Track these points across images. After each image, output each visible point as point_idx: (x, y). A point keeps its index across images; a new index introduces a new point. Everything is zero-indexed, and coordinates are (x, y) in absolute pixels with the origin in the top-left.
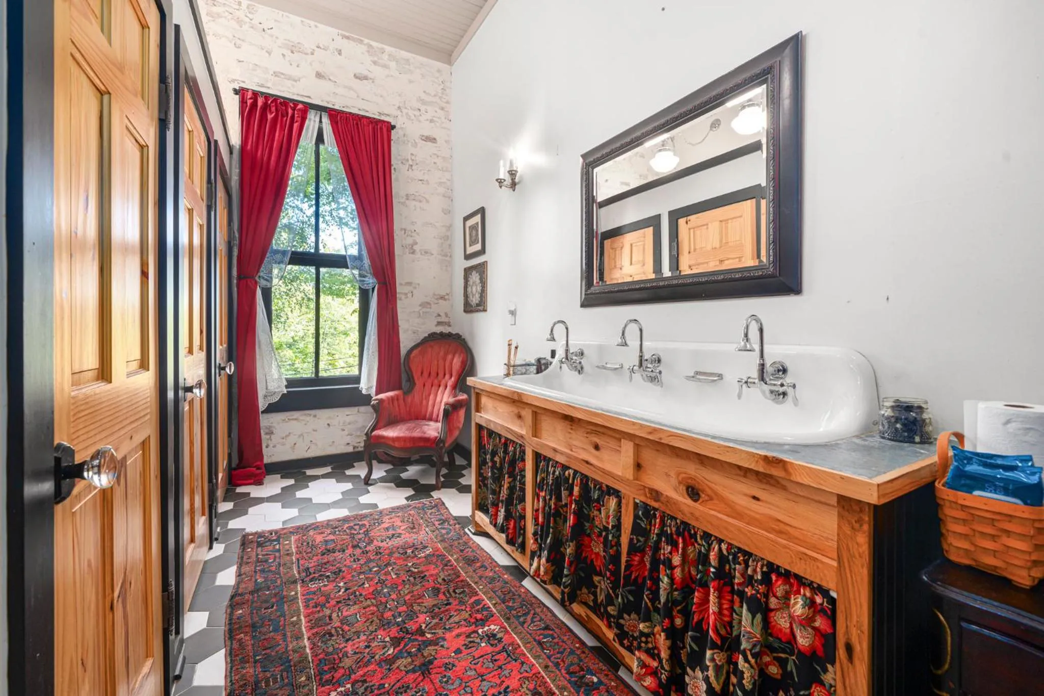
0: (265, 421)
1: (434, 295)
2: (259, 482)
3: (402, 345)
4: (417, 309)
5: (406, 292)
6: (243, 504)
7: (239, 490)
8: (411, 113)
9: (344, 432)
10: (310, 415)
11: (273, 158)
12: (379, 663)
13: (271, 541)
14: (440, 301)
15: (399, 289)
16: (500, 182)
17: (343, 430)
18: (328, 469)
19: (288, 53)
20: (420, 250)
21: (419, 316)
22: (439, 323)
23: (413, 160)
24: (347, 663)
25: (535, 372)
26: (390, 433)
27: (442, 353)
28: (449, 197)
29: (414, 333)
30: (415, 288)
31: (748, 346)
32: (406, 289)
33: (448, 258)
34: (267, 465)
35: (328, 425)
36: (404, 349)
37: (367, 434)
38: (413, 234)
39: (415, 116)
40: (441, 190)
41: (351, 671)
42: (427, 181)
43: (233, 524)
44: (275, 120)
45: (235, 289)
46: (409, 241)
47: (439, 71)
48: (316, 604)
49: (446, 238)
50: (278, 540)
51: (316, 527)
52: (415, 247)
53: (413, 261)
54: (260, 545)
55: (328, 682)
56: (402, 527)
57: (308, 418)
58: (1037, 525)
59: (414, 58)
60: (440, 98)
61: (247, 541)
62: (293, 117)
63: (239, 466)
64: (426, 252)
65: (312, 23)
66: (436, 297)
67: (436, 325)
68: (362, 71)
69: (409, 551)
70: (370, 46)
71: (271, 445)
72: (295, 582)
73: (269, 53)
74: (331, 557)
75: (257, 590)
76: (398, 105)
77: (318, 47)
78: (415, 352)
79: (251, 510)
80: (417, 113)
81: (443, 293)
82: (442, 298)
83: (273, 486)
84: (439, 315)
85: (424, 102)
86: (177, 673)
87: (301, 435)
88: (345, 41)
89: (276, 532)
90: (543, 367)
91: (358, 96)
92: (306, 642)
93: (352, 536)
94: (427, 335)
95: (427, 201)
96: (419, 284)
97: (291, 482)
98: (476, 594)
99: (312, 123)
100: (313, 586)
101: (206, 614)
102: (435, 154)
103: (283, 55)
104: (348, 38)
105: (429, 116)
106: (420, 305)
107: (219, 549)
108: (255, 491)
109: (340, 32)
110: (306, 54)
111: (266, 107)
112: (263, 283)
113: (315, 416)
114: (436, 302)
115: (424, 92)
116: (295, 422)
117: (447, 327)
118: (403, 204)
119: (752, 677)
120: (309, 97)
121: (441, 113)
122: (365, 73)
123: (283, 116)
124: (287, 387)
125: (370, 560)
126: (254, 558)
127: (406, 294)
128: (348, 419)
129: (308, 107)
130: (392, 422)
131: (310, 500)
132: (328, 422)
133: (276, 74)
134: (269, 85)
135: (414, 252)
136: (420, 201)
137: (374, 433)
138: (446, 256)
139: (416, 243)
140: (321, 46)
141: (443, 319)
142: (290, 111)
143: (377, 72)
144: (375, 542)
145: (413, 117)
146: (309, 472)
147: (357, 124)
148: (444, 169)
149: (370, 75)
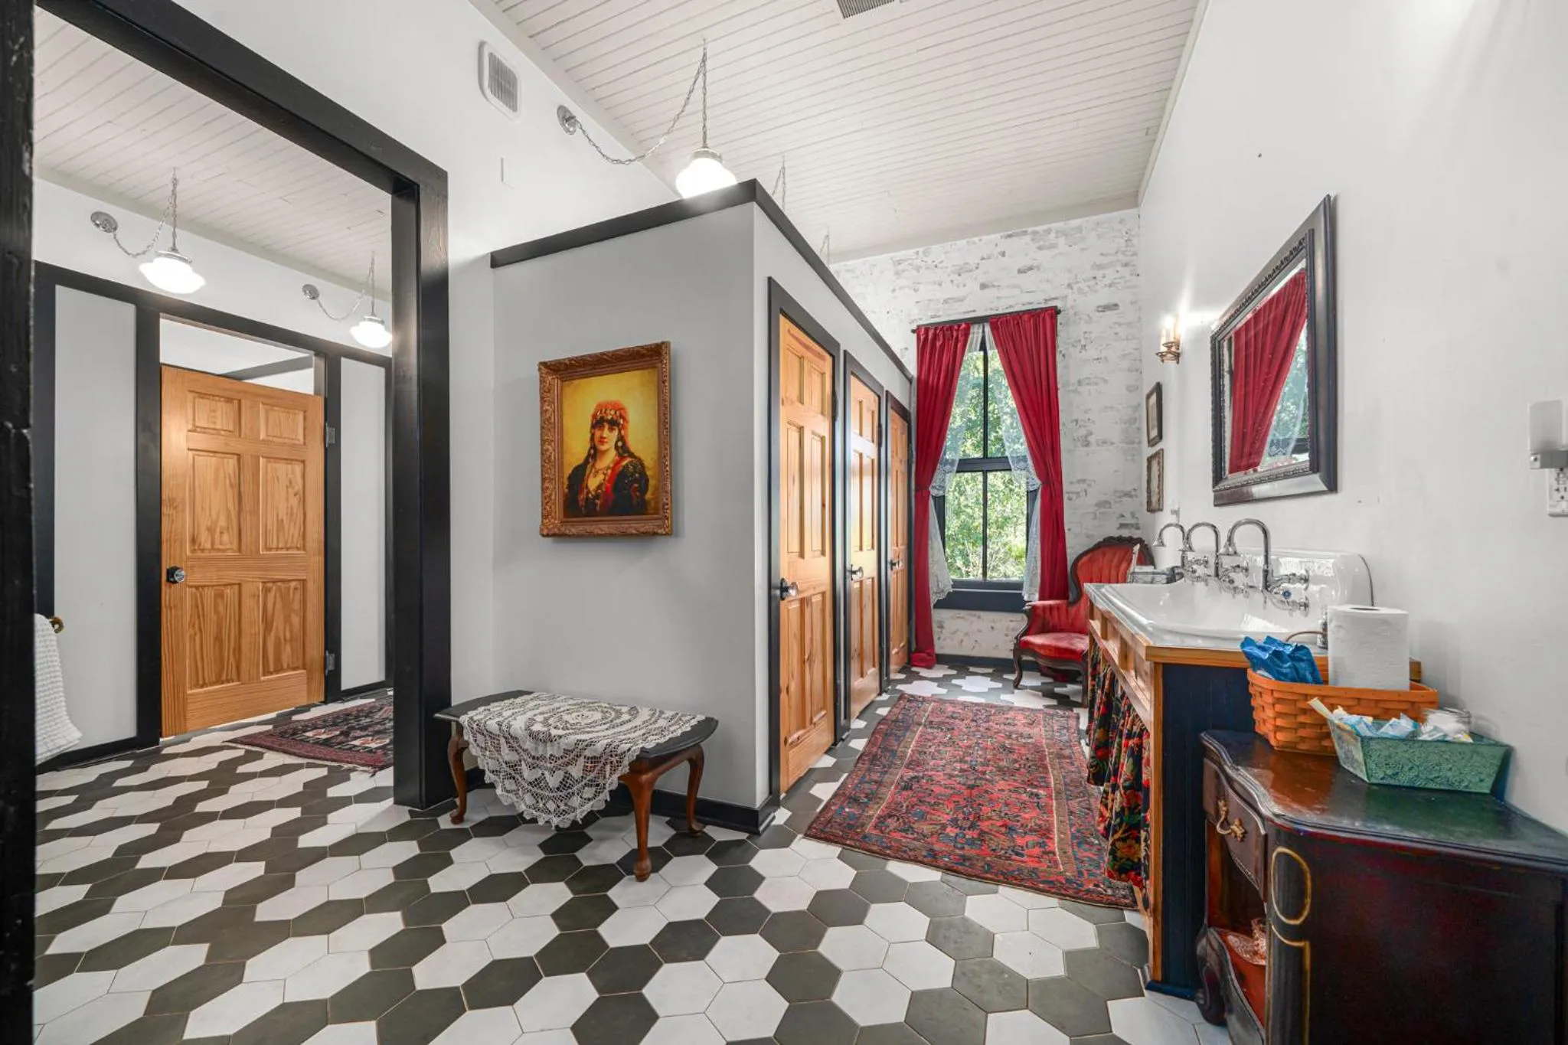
0: (938, 615)
1: (1116, 491)
2: (929, 667)
3: (1069, 551)
4: (1092, 509)
5: (1079, 490)
6: (912, 677)
7: (914, 669)
8: (1083, 285)
9: (1006, 638)
10: (975, 615)
11: (941, 381)
12: (945, 774)
13: (917, 701)
14: (1125, 499)
15: (1066, 487)
16: (1162, 355)
17: (1007, 635)
18: (990, 670)
19: (955, 277)
20: (1097, 441)
21: (1095, 518)
22: (1122, 526)
23: (1086, 338)
24: (928, 767)
25: (1165, 581)
26: (1037, 640)
27: (1115, 561)
28: (1137, 370)
29: (1088, 537)
30: (1089, 486)
31: (1230, 549)
32: (1078, 488)
33: (1136, 446)
34: (938, 656)
35: (992, 628)
36: (1071, 555)
37: (1016, 638)
38: (1087, 424)
39: (1089, 287)
40: (1125, 364)
41: (927, 770)
42: (1106, 358)
43: (899, 687)
44: (942, 345)
45: (913, 500)
46: (1083, 432)
47: (1122, 221)
48: (924, 740)
49: (1134, 420)
50: (922, 702)
51: (952, 703)
52: (1090, 439)
53: (1088, 455)
54: (909, 701)
55: (911, 769)
56: (1021, 719)
57: (973, 619)
58: (1276, 695)
59: (1088, 221)
60: (1124, 253)
61: (902, 696)
62: (957, 337)
63: (918, 651)
64: (1104, 442)
65: (976, 239)
66: (1118, 494)
67: (1118, 529)
68: (1026, 262)
69: (1014, 736)
70: (1035, 233)
71: (942, 638)
72: (920, 725)
73: (940, 285)
74: (951, 721)
75: (897, 721)
76: (1066, 283)
77: (983, 259)
78: (1085, 559)
79: (915, 682)
80: (1092, 283)
81: (1128, 489)
82: (1127, 494)
83: (939, 672)
84: (1123, 516)
85: (1099, 267)
86: (844, 737)
87: (966, 634)
88: (1009, 240)
89: (924, 698)
90: (1177, 577)
91: (1022, 292)
92: (910, 751)
93: (976, 715)
94: (1101, 540)
95: (1106, 381)
96: (1094, 481)
97: (954, 672)
98: (1047, 773)
99: (975, 336)
100: (929, 730)
101: (865, 723)
102: (1115, 323)
103: (952, 281)
104: (1010, 236)
105: (1107, 281)
106: (1096, 505)
107: (885, 697)
108: (924, 672)
109: (1002, 234)
110: (971, 271)
111: (935, 336)
112: (934, 492)
113: (979, 617)
114: (1118, 500)
115: (1102, 254)
116: (961, 620)
117: (1133, 530)
118: (1076, 391)
119: (1121, 803)
120: (974, 311)
121: (1125, 272)
122: (1029, 263)
123: (949, 340)
124: (953, 587)
125: (978, 731)
126: (902, 706)
127: (1078, 493)
128: (1012, 625)
129: (970, 322)
130: (1044, 630)
131: (961, 687)
132: (993, 625)
133: (946, 301)
134: (941, 313)
135: (1088, 444)
136: (1096, 384)
137: (1023, 638)
138: (1133, 443)
139: (1091, 433)
140: (985, 257)
141: (1129, 520)
142: (955, 334)
143: (1043, 257)
144: (991, 723)
145: (1086, 289)
146: (972, 669)
147: (1018, 323)
148: (1129, 337)
149: (1035, 263)
